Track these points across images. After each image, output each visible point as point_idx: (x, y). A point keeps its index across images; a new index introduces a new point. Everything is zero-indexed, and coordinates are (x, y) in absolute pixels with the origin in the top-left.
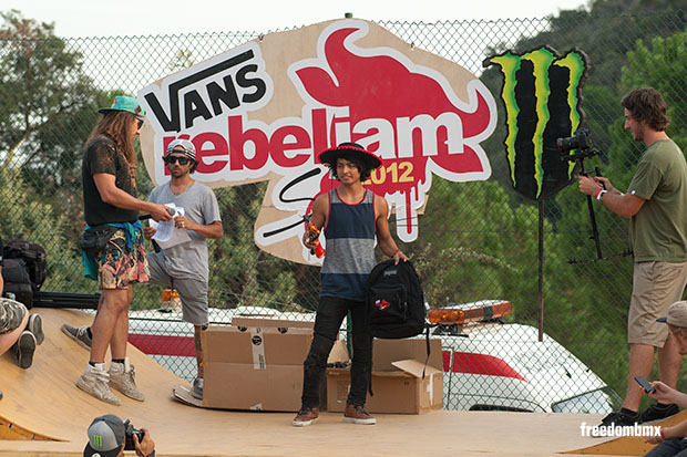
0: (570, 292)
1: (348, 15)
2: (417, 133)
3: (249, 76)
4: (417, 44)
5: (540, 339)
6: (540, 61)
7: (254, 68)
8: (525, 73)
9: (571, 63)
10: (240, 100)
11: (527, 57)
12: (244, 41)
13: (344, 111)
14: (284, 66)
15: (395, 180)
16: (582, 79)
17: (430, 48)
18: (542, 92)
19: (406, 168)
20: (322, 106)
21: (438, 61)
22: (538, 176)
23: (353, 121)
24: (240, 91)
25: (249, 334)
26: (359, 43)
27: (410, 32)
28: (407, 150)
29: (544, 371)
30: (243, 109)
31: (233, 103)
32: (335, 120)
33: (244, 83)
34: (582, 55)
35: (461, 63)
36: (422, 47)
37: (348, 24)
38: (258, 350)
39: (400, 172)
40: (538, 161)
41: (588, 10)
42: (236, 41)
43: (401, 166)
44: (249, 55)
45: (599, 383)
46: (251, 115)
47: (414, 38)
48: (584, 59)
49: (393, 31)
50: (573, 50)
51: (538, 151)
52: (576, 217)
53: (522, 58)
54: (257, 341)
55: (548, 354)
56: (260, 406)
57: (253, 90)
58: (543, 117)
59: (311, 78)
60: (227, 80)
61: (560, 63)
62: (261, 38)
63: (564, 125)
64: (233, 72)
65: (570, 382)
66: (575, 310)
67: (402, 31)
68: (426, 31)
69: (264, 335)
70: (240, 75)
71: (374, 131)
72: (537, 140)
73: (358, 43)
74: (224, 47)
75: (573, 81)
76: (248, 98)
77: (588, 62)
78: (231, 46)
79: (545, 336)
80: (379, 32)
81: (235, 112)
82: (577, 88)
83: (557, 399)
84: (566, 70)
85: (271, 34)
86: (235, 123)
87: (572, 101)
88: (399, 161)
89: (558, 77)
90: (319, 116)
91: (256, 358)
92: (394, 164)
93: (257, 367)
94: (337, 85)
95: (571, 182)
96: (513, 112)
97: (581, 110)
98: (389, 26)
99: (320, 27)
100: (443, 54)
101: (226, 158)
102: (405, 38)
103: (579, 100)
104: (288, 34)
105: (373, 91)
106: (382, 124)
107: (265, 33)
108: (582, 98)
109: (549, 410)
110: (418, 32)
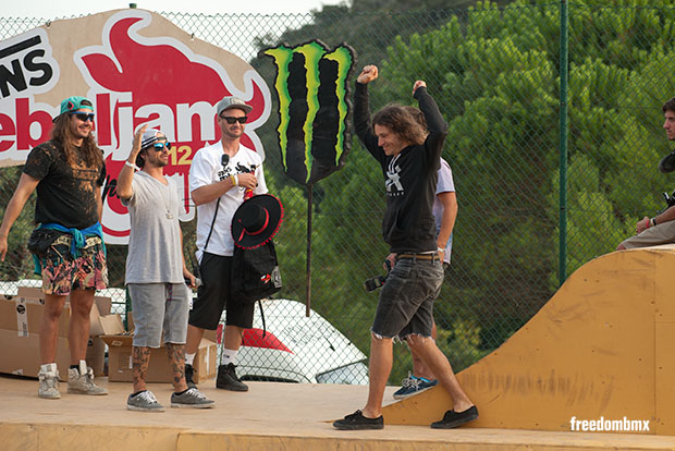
0: (329, 269)
1: (132, 6)
2: (196, 119)
3: (36, 60)
4: (197, 35)
5: (308, 315)
6: (311, 54)
7: (41, 53)
8: (297, 66)
9: (340, 57)
10: (28, 82)
11: (299, 50)
12: (31, 27)
13: (127, 97)
14: (70, 51)
15: (174, 163)
16: (349, 72)
17: (209, 39)
18: (312, 83)
19: (185, 151)
20: (106, 91)
21: (218, 52)
22: (308, 162)
23: (135, 106)
24: (28, 75)
25: (14, 303)
26: (143, 32)
27: (191, 23)
28: (186, 135)
29: (310, 345)
30: (30, 92)
31: (21, 86)
32: (119, 105)
33: (31, 67)
34: (350, 50)
35: (238, 54)
36: (202, 38)
37: (132, 14)
38: (22, 319)
39: (179, 156)
40: (308, 148)
41: (349, 5)
42: (24, 27)
43: (180, 150)
44: (37, 40)
45: (361, 356)
46: (38, 98)
47: (194, 29)
48: (351, 54)
49: (175, 22)
50: (342, 45)
51: (308, 138)
52: (337, 200)
53: (295, 50)
54: (21, 309)
55: (315, 329)
56: (21, 372)
57: (40, 74)
58: (313, 107)
59: (96, 64)
60: (15, 63)
61: (330, 57)
62: (48, 24)
63: (333, 115)
64: (21, 56)
65: (335, 355)
66: (334, 285)
67: (183, 22)
68: (206, 23)
69: (27, 305)
70: (28, 59)
71: (155, 116)
72: (307, 128)
73: (141, 32)
74: (12, 32)
75: (341, 74)
76: (35, 82)
77: (355, 56)
78: (20, 32)
79: (312, 312)
80: (161, 23)
81: (22, 94)
82: (345, 81)
83: (322, 371)
84: (335, 64)
85: (58, 21)
86: (22, 105)
87: (340, 93)
88: (178, 145)
89: (327, 70)
90: (103, 100)
91: (20, 326)
92: (174, 148)
93: (21, 334)
94: (121, 71)
95: (338, 168)
96: (285, 101)
97: (349, 101)
98: (171, 17)
99: (105, 16)
100: (221, 45)
101: (14, 138)
102: (186, 29)
103: (347, 92)
104: (75, 22)
105: (155, 78)
106: (163, 110)
107: (52, 20)
108: (350, 89)
109: (314, 381)
110: (198, 23)
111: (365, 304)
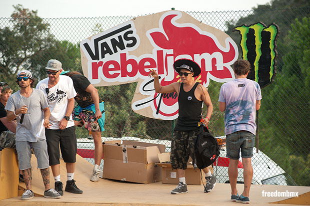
1: (173, 9)
2: (203, 61)
3: (129, 35)
4: (203, 22)
5: (257, 152)
6: (257, 29)
7: (131, 32)
8: (251, 35)
9: (271, 30)
10: (125, 46)
11: (252, 27)
12: (127, 20)
13: (171, 51)
14: (145, 31)
16: (276, 37)
17: (209, 24)
18: (258, 43)
19: (198, 76)
20: (161, 49)
21: (213, 29)
22: (256, 80)
23: (175, 55)
24: (126, 42)
25: (122, 147)
26: (178, 21)
27: (200, 16)
29: (259, 166)
30: (127, 50)
31: (122, 48)
32: (167, 55)
33: (127, 39)
34: (276, 26)
35: (223, 30)
36: (205, 23)
37: (173, 13)
38: (125, 155)
39: (196, 78)
40: (256, 73)
42: (123, 20)
44: (129, 26)
46: (130, 53)
47: (202, 19)
48: (277, 28)
49: (193, 16)
50: (272, 24)
51: (256, 69)
53: (250, 27)
54: (124, 150)
55: (261, 159)
56: (125, 179)
57: (131, 42)
58: (259, 54)
59: (156, 36)
60: (120, 37)
61: (267, 30)
62: (134, 19)
63: (268, 57)
64: (122, 34)
65: (271, 171)
67: (196, 16)
70: (125, 35)
72: (256, 64)
74: (118, 23)
75: (272, 38)
76: (129, 46)
77: (279, 29)
78: (121, 23)
79: (259, 151)
80: (186, 16)
81: (123, 52)
82: (274, 41)
83: (265, 178)
84: (269, 33)
85: (139, 17)
86: (123, 56)
87: (271, 47)
89: (265, 36)
90: (160, 54)
91: (124, 158)
93: (124, 162)
94: (168, 40)
95: (271, 83)
96: (245, 52)
97: (276, 50)
98: (191, 14)
99: (160, 14)
100: (215, 26)
101: (120, 72)
102: (198, 19)
103: (275, 46)
104: (146, 17)
105: (184, 42)
107: (136, 16)
108: (276, 45)
109: (261, 183)
110: (204, 16)
111: (282, 146)
